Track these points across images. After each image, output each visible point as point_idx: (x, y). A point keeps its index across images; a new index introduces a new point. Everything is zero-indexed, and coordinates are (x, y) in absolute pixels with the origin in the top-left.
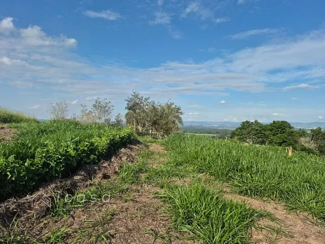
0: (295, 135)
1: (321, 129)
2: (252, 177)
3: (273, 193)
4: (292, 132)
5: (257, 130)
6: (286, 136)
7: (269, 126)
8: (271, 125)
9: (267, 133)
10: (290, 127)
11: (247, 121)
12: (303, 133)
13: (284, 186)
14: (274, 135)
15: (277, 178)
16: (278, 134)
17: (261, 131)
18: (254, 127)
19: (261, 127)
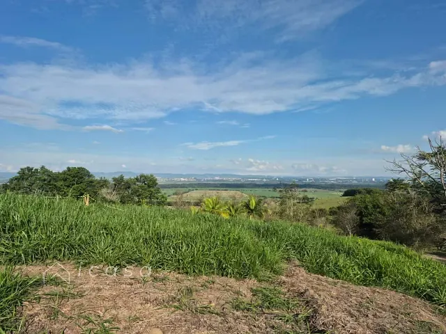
0: (95, 186)
1: (123, 178)
2: (29, 236)
3: (60, 251)
4: (91, 182)
5: (45, 180)
6: (84, 187)
7: (61, 174)
8: (64, 173)
9: (59, 184)
10: (90, 176)
11: (28, 168)
12: (103, 183)
13: (75, 239)
14: (68, 186)
15: (66, 231)
16: (73, 185)
17: (50, 182)
18: (39, 176)
19: (49, 176)
